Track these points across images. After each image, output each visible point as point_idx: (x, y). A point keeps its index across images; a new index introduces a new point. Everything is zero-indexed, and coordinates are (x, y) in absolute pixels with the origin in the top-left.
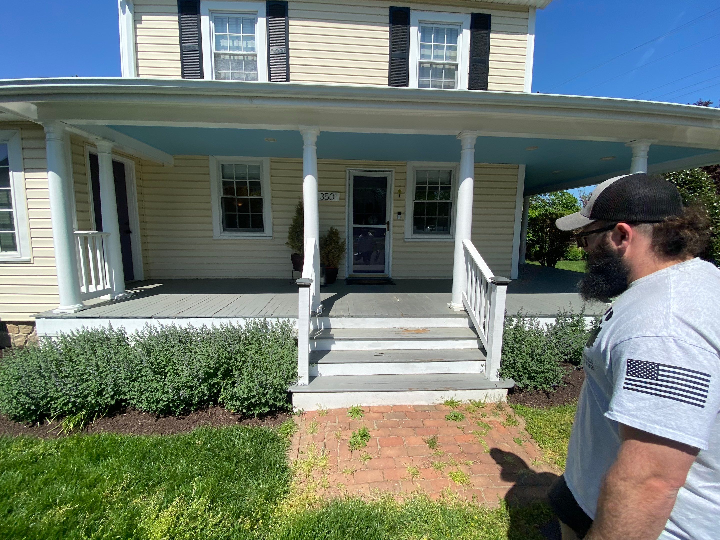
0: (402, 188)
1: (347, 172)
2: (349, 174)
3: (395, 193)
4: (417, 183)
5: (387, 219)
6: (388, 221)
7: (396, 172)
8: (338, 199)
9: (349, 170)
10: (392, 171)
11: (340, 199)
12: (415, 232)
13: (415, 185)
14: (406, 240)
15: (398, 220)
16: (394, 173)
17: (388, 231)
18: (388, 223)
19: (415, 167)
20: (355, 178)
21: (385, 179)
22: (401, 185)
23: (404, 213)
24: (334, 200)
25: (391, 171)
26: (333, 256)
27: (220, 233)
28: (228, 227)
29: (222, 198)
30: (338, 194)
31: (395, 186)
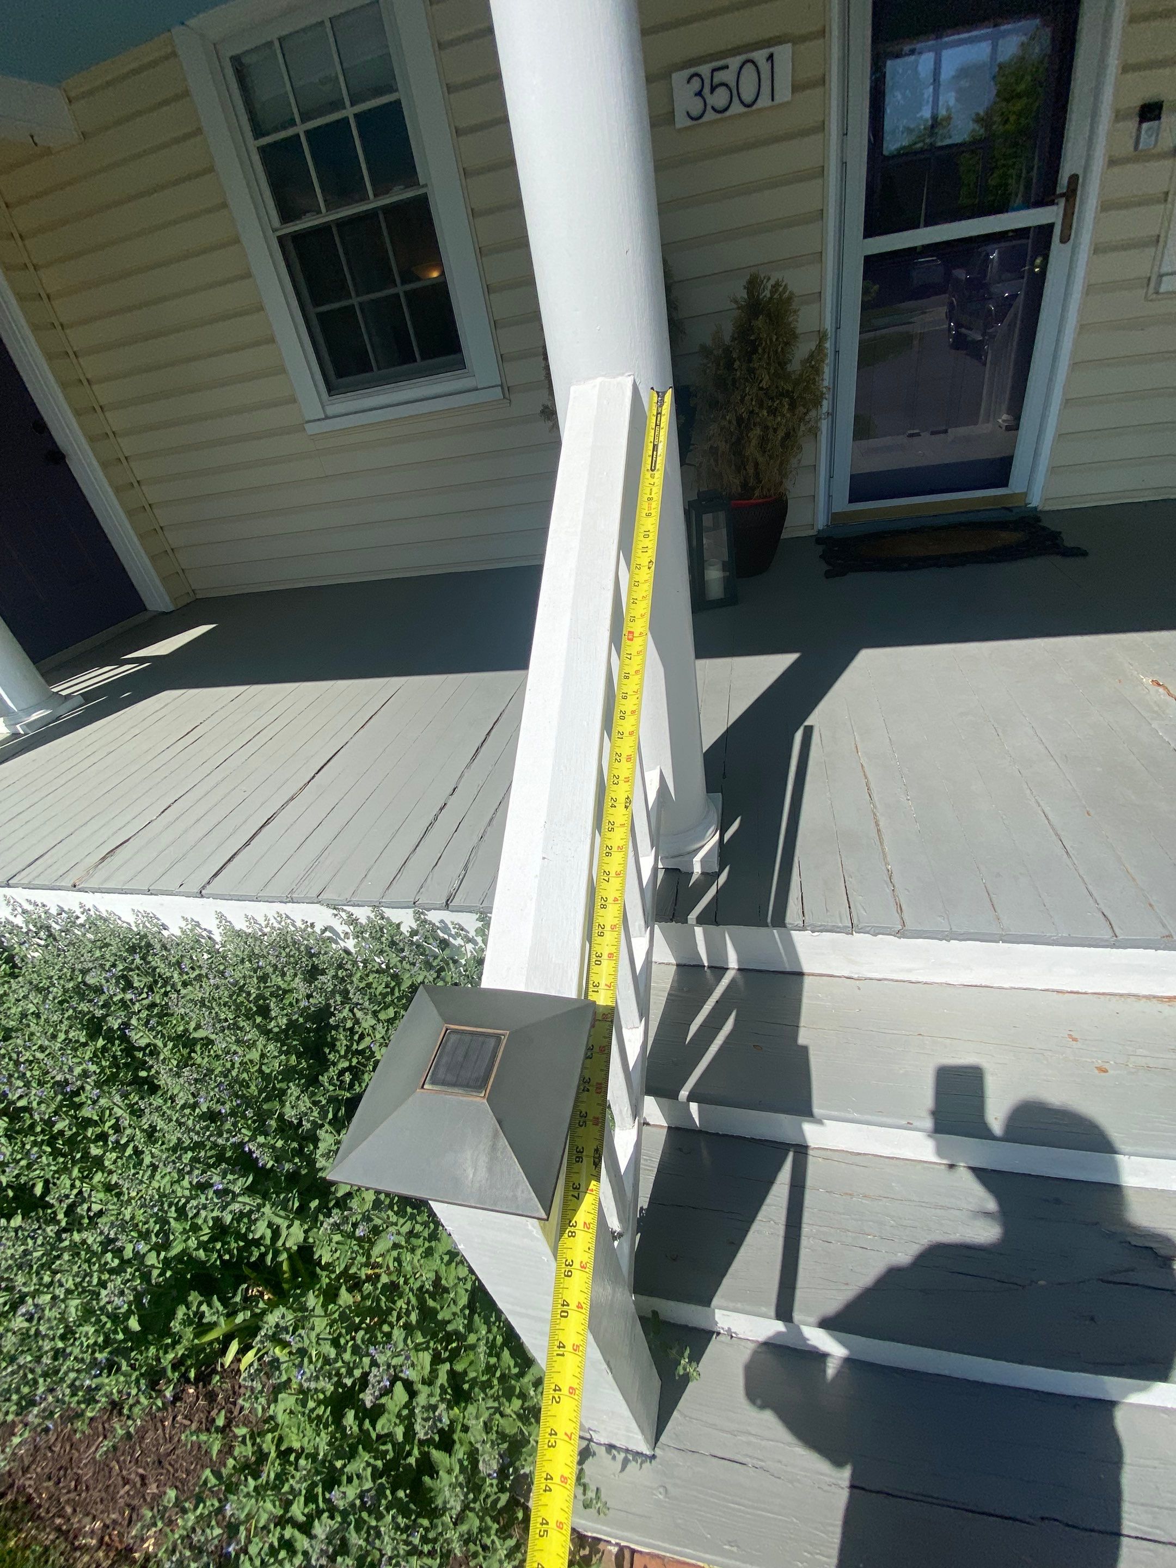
5: (1070, 161)
6: (1074, 179)
8: (784, 93)
11: (796, 88)
15: (1138, 156)
17: (1065, 239)
18: (1071, 193)
24: (764, 101)
26: (763, 441)
27: (323, 407)
28: (340, 375)
29: (280, 239)
30: (783, 53)
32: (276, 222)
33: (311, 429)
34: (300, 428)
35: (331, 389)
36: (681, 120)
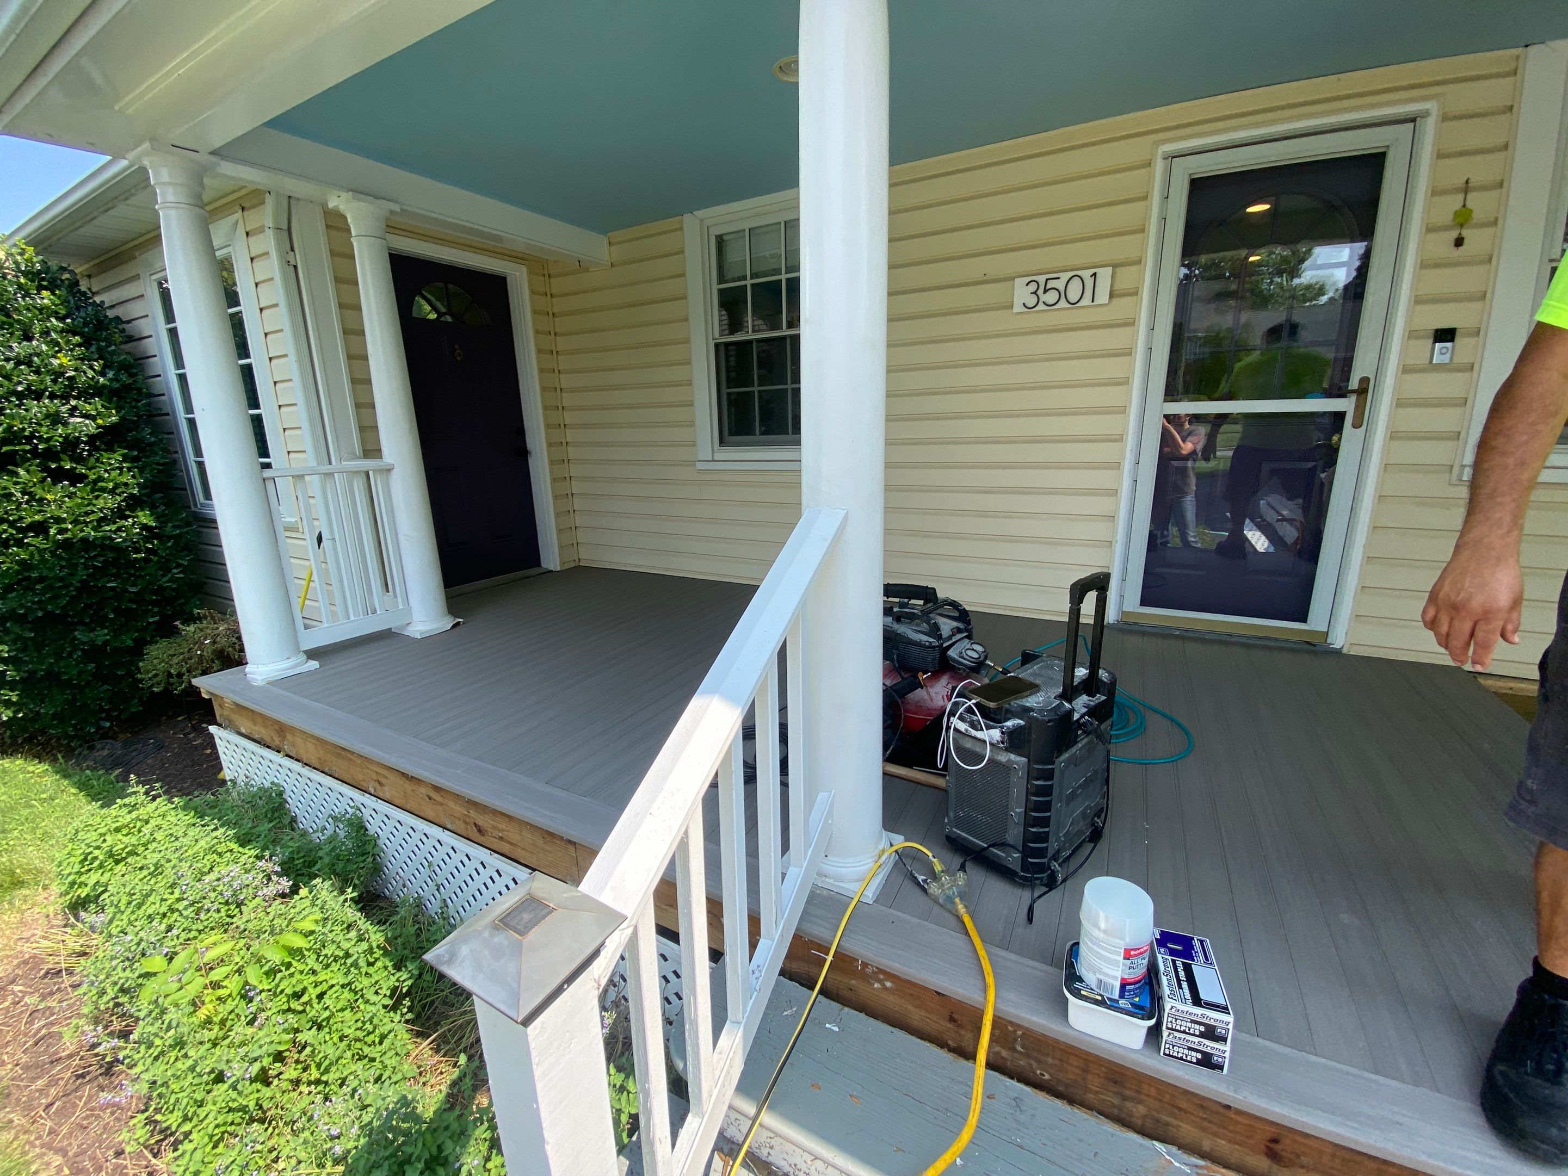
0: (1474, 201)
1: (1159, 165)
2: (1169, 173)
3: (1430, 229)
5: (1361, 368)
6: (1365, 381)
7: (1445, 118)
8: (1102, 297)
9: (1171, 156)
10: (1425, 113)
11: (1112, 296)
15: (1433, 367)
16: (1431, 123)
17: (1357, 425)
18: (1362, 391)
20: (1198, 186)
22: (1475, 180)
23: (1477, 333)
24: (1086, 301)
25: (1411, 119)
27: (713, 452)
28: (731, 434)
29: (717, 345)
30: (1105, 275)
31: (1435, 192)
32: (717, 335)
33: (700, 466)
34: (692, 463)
35: (722, 442)
36: (1018, 308)
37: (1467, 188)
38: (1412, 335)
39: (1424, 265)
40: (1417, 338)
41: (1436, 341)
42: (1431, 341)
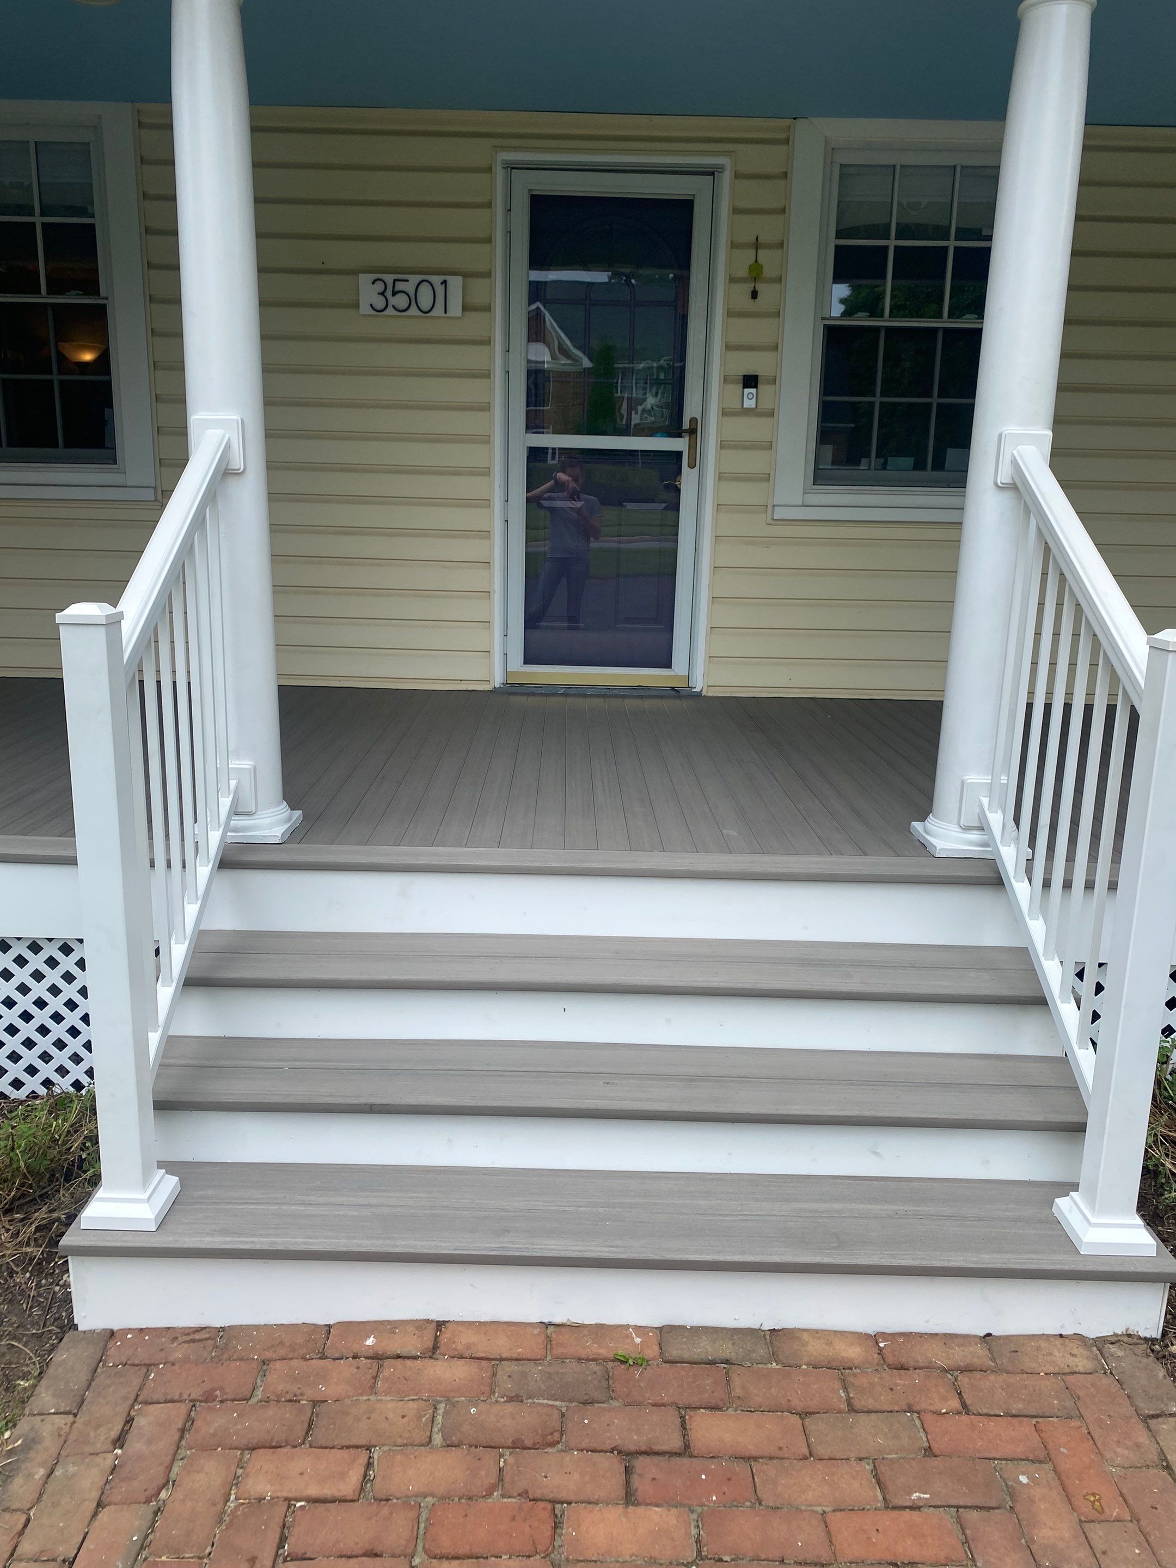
0: (764, 256)
1: (500, 174)
2: (509, 186)
3: (732, 280)
4: (839, 235)
5: (691, 409)
6: (693, 421)
7: (737, 175)
8: (455, 310)
9: (512, 167)
10: (721, 168)
11: (464, 309)
12: (820, 477)
13: (833, 242)
14: (780, 513)
15: (745, 413)
16: (726, 178)
17: (692, 465)
18: (692, 432)
19: (831, 150)
20: (539, 204)
21: (685, 207)
22: (763, 240)
23: (773, 381)
24: (438, 311)
25: (711, 172)
30: (455, 283)
31: (734, 245)
36: (365, 309)
37: (757, 245)
38: (726, 380)
39: (730, 314)
40: (732, 382)
41: (746, 386)
42: (741, 386)
